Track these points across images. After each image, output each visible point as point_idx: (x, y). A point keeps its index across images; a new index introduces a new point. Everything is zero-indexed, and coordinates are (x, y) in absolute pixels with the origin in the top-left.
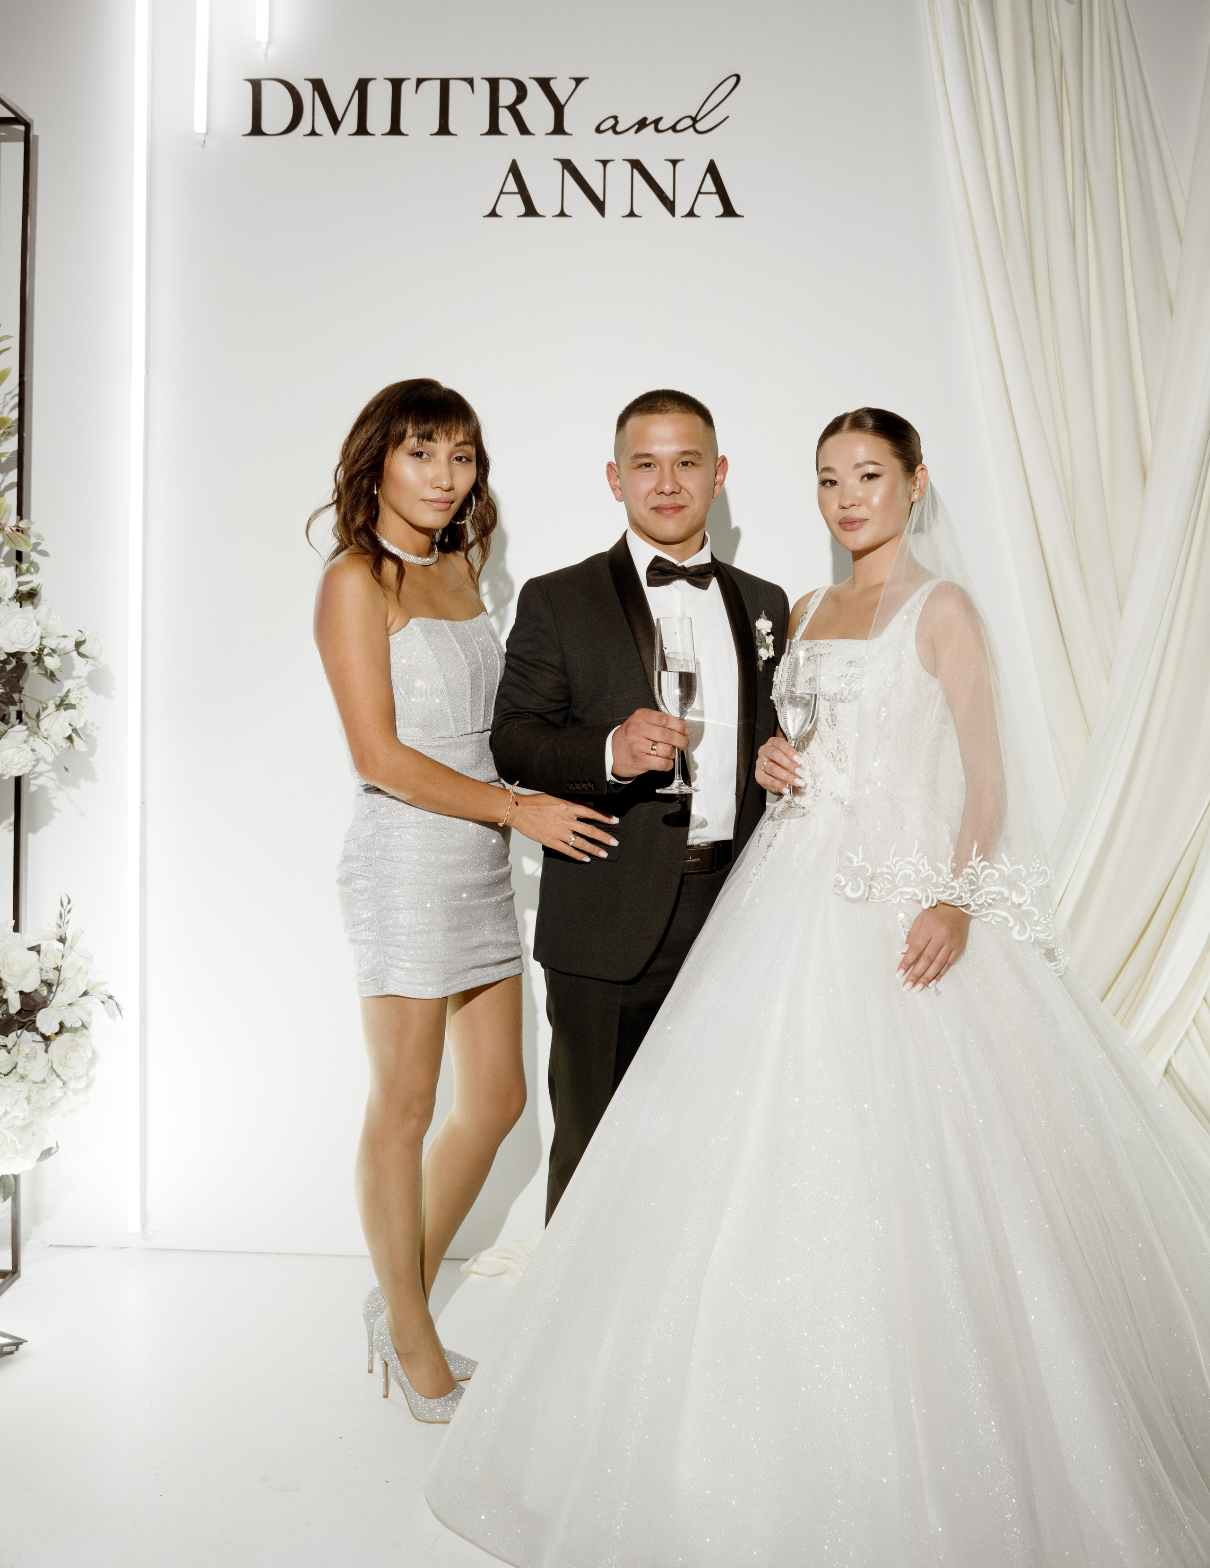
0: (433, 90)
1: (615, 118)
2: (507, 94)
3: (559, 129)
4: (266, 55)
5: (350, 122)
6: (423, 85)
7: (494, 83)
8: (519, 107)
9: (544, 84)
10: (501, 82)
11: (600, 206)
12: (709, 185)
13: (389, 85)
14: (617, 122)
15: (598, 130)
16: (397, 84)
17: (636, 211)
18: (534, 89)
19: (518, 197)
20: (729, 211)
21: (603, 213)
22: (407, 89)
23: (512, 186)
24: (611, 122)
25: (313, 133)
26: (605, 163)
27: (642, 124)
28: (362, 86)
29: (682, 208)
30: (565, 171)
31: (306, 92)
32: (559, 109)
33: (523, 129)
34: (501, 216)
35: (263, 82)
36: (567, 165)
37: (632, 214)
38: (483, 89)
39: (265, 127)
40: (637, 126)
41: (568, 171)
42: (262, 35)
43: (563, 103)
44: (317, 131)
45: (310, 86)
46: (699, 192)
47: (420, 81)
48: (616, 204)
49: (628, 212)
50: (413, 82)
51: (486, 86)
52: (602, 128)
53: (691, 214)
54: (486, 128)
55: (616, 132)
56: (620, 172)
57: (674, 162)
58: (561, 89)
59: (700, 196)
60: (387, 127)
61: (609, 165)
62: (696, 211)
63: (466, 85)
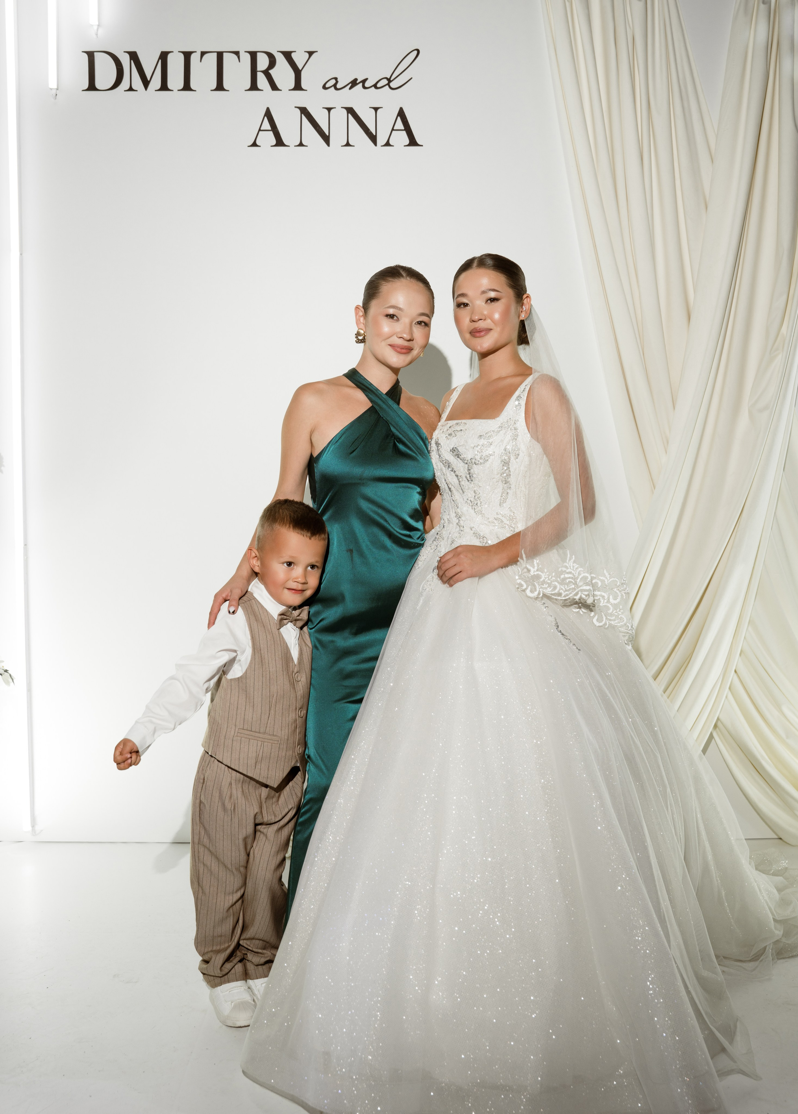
0: (212, 59)
1: (336, 79)
2: (263, 62)
3: (298, 86)
4: (97, 35)
5: (156, 82)
6: (206, 56)
7: (253, 55)
8: (271, 71)
9: (288, 55)
10: (258, 54)
11: (326, 139)
12: (400, 125)
13: (182, 56)
14: (337, 82)
15: (324, 87)
16: (187, 55)
17: (350, 143)
18: (281, 59)
19: (271, 133)
20: (413, 142)
21: (328, 144)
22: (195, 59)
23: (267, 125)
24: (333, 82)
25: (131, 89)
26: (329, 110)
27: (354, 83)
28: (164, 57)
29: (381, 140)
30: (303, 115)
31: (125, 60)
32: (298, 73)
33: (274, 87)
34: (260, 146)
35: (95, 53)
36: (304, 111)
37: (348, 144)
38: (246, 59)
39: (98, 85)
40: (350, 85)
41: (304, 115)
42: (94, 21)
43: (300, 69)
44: (134, 87)
45: (127, 56)
46: (393, 130)
47: (203, 54)
48: (337, 137)
49: (345, 143)
50: (198, 54)
51: (248, 57)
52: (327, 86)
53: (388, 144)
54: (249, 86)
55: (336, 89)
56: (340, 116)
57: (376, 109)
58: (299, 59)
59: (393, 132)
60: (181, 85)
61: (332, 111)
62: (391, 142)
63: (235, 57)
